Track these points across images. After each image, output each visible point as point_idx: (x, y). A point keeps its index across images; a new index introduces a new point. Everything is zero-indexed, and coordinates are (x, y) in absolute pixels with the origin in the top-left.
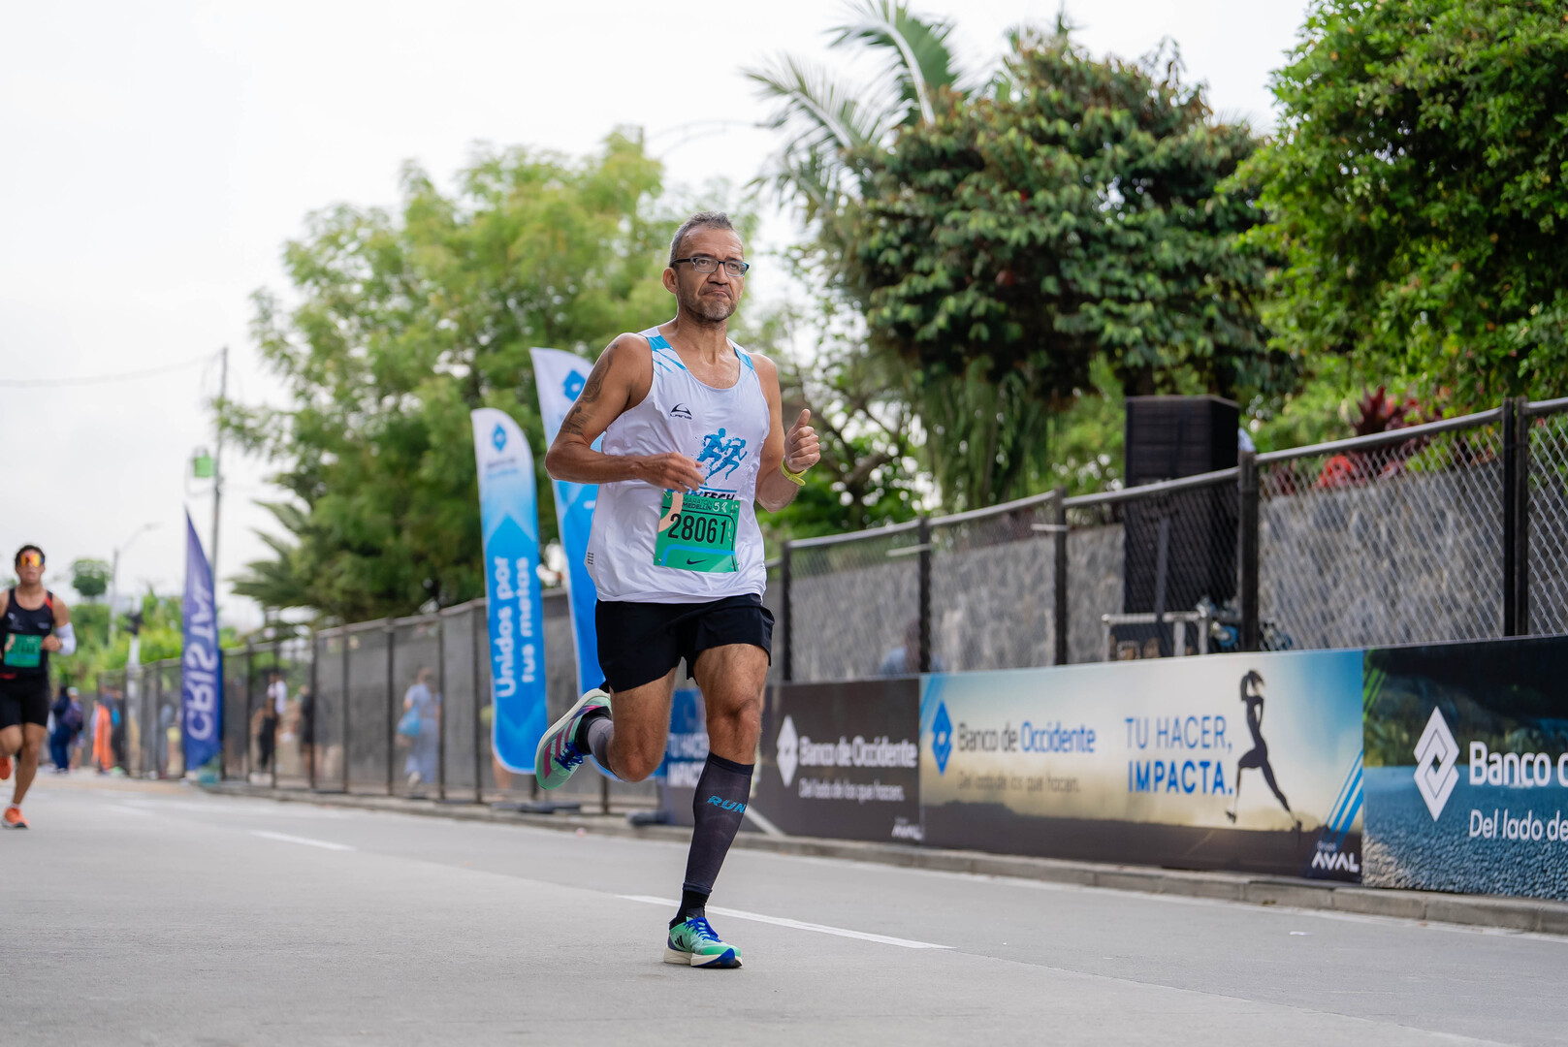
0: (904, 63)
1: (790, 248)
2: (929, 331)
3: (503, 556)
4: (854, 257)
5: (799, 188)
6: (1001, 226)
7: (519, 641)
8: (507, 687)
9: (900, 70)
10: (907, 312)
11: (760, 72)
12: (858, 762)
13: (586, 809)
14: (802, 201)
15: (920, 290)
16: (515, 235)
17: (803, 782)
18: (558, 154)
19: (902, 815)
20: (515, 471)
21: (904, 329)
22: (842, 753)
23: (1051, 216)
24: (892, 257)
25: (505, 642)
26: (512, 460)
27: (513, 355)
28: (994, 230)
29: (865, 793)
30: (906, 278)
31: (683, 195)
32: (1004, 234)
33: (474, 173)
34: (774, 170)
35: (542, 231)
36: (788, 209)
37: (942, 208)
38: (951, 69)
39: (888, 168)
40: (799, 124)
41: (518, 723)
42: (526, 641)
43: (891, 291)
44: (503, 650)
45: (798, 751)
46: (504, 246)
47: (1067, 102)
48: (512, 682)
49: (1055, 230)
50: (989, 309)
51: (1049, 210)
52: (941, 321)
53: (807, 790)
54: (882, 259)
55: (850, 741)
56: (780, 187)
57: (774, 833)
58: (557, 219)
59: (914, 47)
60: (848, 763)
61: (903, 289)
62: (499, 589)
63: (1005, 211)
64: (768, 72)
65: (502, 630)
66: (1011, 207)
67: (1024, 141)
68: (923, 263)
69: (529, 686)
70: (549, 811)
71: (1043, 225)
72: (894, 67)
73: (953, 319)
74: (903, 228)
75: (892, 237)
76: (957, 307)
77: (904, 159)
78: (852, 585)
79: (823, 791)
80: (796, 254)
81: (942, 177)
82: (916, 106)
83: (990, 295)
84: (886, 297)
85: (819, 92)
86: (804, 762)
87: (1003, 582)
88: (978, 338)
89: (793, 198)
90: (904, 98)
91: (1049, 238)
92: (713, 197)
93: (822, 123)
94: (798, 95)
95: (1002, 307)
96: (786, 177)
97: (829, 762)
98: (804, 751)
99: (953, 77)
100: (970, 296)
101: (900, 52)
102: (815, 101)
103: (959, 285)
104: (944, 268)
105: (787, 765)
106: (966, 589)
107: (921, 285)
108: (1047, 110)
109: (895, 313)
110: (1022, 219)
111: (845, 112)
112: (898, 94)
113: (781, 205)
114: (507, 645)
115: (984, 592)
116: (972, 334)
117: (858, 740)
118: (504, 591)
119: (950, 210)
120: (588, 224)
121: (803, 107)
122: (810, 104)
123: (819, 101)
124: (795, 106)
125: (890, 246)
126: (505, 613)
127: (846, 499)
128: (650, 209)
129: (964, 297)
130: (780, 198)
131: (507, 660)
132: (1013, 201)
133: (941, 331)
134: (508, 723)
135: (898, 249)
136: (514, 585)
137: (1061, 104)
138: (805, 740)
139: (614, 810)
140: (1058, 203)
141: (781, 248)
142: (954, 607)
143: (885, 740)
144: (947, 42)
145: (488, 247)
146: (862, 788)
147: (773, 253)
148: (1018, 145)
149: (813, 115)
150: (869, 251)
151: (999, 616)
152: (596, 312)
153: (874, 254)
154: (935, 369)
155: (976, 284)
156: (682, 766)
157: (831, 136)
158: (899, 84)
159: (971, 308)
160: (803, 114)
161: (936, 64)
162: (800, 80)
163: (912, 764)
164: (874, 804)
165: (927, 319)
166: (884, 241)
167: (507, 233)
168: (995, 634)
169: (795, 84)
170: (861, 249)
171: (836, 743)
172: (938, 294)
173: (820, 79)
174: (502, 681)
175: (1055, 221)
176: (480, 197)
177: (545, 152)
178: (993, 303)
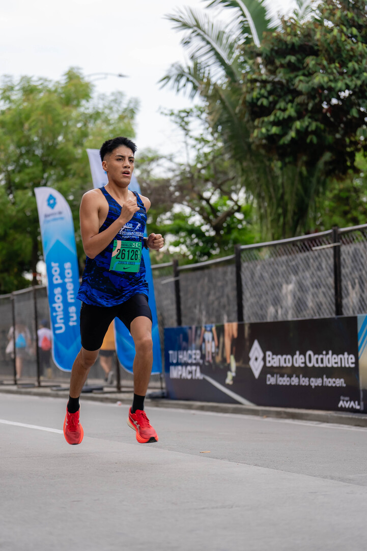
0: (243, 15)
1: (180, 112)
2: (287, 139)
3: (55, 262)
4: (245, 102)
5: (188, 80)
6: (330, 81)
7: (66, 305)
8: (61, 328)
9: (241, 18)
10: (274, 130)
11: (177, 17)
12: (310, 365)
13: (106, 389)
14: (190, 86)
15: (281, 118)
16: (28, 117)
17: (269, 376)
18: (46, 80)
19: (345, 396)
20: (62, 218)
21: (272, 139)
22: (299, 360)
23: (357, 75)
24: (265, 102)
25: (58, 305)
26: (60, 213)
27: (28, 174)
28: (327, 82)
29: (316, 382)
30: (273, 113)
31: (103, 99)
32: (333, 85)
33: (5, 91)
34: (175, 72)
35: (42, 115)
36: (182, 91)
37: (292, 75)
38: (267, 18)
39: (264, 55)
40: (197, 42)
41: (68, 347)
42: (71, 304)
43: (266, 119)
44: (57, 309)
45: (264, 359)
46: (22, 124)
47: (356, 19)
48: (63, 326)
49: (359, 83)
50: (317, 127)
51: (354, 72)
52: (292, 134)
53: (271, 380)
54: (259, 103)
55: (303, 353)
56: (178, 80)
57: (247, 404)
58: (48, 109)
59: (248, 7)
60: (303, 365)
61: (272, 118)
62: (54, 278)
63: (332, 73)
64: (181, 17)
65: (56, 299)
66: (335, 71)
67: (341, 36)
68: (282, 104)
69: (74, 326)
70: (90, 391)
71: (352, 80)
72: (238, 17)
73: (298, 132)
74: (269, 87)
75: (263, 91)
76: (301, 126)
77: (272, 50)
78: (225, 273)
79: (284, 381)
80: (183, 114)
81: (293, 59)
82: (250, 36)
83: (316, 120)
84: (263, 122)
85: (206, 27)
86: (268, 365)
87: (319, 268)
88: (311, 141)
89: (185, 85)
90: (243, 32)
91: (356, 85)
92: (115, 101)
93: (208, 43)
94: (196, 28)
95: (322, 126)
96: (181, 75)
97: (289, 365)
98: (268, 359)
99: (269, 21)
100: (307, 121)
101: (241, 10)
102: (204, 31)
103: (300, 116)
104: (292, 107)
105: (256, 367)
106: (296, 273)
107: (281, 115)
108: (346, 23)
109: (268, 130)
110: (341, 77)
111: (219, 37)
112: (240, 31)
113: (178, 90)
114: (59, 307)
115: (308, 274)
116: (308, 140)
117: (310, 352)
118: (57, 279)
119: (296, 76)
120: (61, 111)
121: (198, 35)
122: (202, 33)
123: (206, 31)
124: (194, 34)
125: (263, 96)
126: (58, 291)
127: (212, 233)
128: (87, 107)
129: (304, 121)
130: (178, 86)
131: (60, 314)
132: (335, 68)
133: (292, 139)
134: (62, 347)
135: (267, 98)
136: (62, 276)
137: (352, 19)
138: (268, 353)
139: (123, 389)
140: (360, 68)
141: (176, 112)
142: (288, 283)
143: (330, 352)
144: (264, 4)
145: (14, 124)
146: (312, 379)
147: (172, 114)
148: (338, 38)
149: (204, 39)
150: (252, 99)
151: (317, 286)
152: (67, 153)
153: (255, 101)
154: (287, 160)
155: (309, 114)
156: (180, 367)
157: (213, 49)
158: (241, 25)
159: (308, 127)
160: (199, 38)
161: (260, 15)
162: (196, 21)
163: (353, 366)
164: (323, 388)
165: (285, 134)
166: (259, 94)
167: (23, 116)
168: (315, 295)
169: (195, 23)
170: (248, 98)
171: (293, 355)
172: (290, 120)
173: (206, 21)
174: (57, 326)
175: (358, 78)
176: (7, 102)
177: (40, 79)
178: (319, 124)
